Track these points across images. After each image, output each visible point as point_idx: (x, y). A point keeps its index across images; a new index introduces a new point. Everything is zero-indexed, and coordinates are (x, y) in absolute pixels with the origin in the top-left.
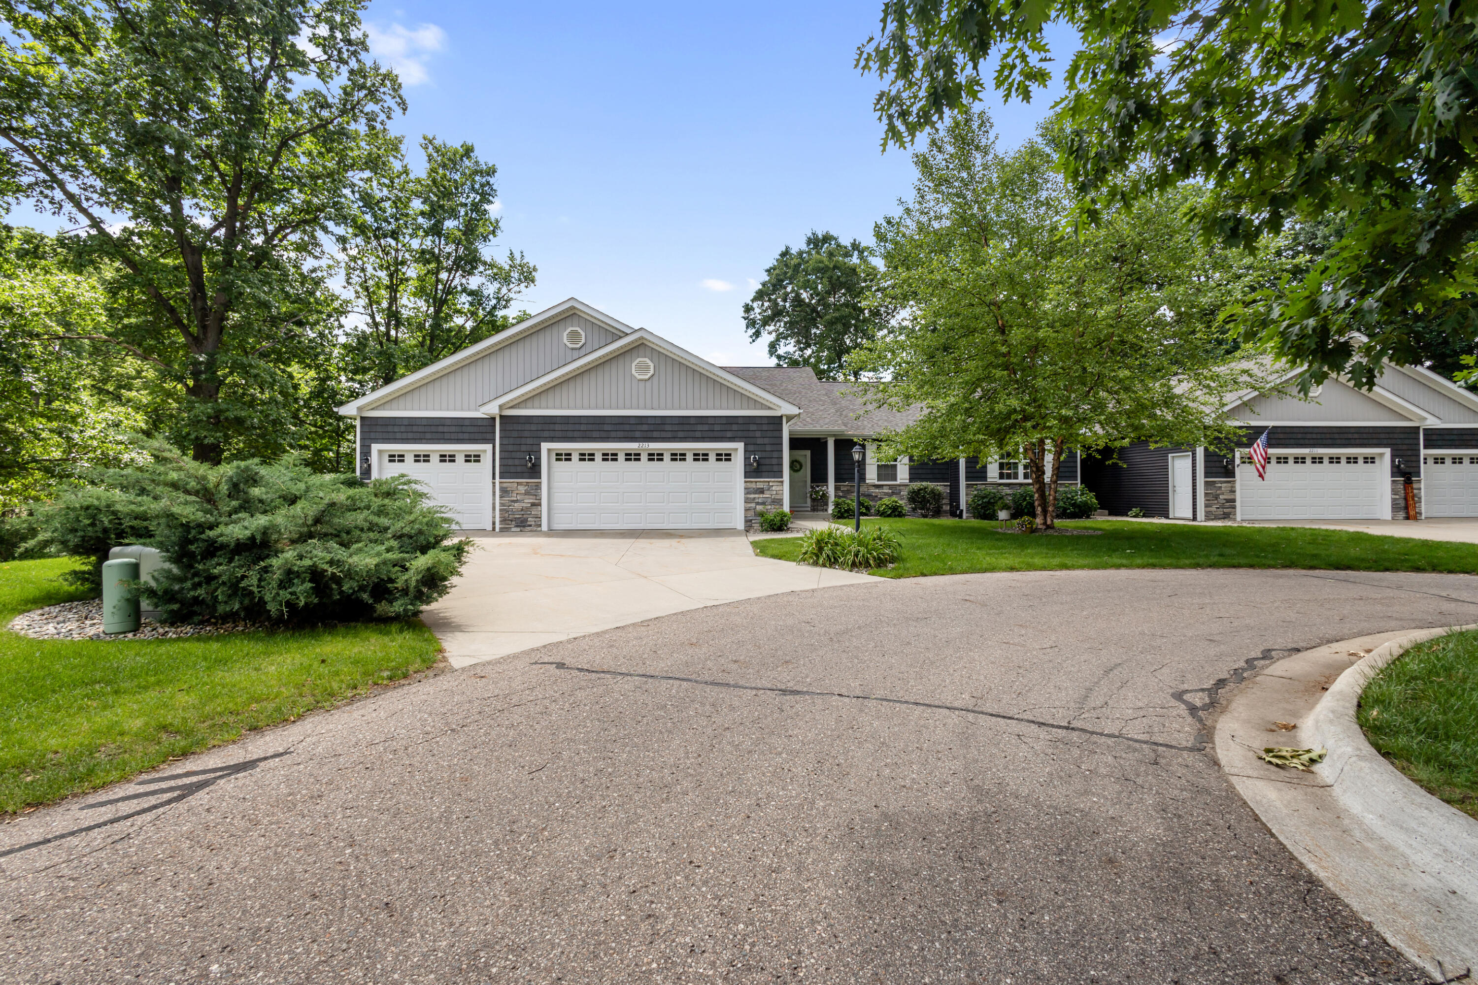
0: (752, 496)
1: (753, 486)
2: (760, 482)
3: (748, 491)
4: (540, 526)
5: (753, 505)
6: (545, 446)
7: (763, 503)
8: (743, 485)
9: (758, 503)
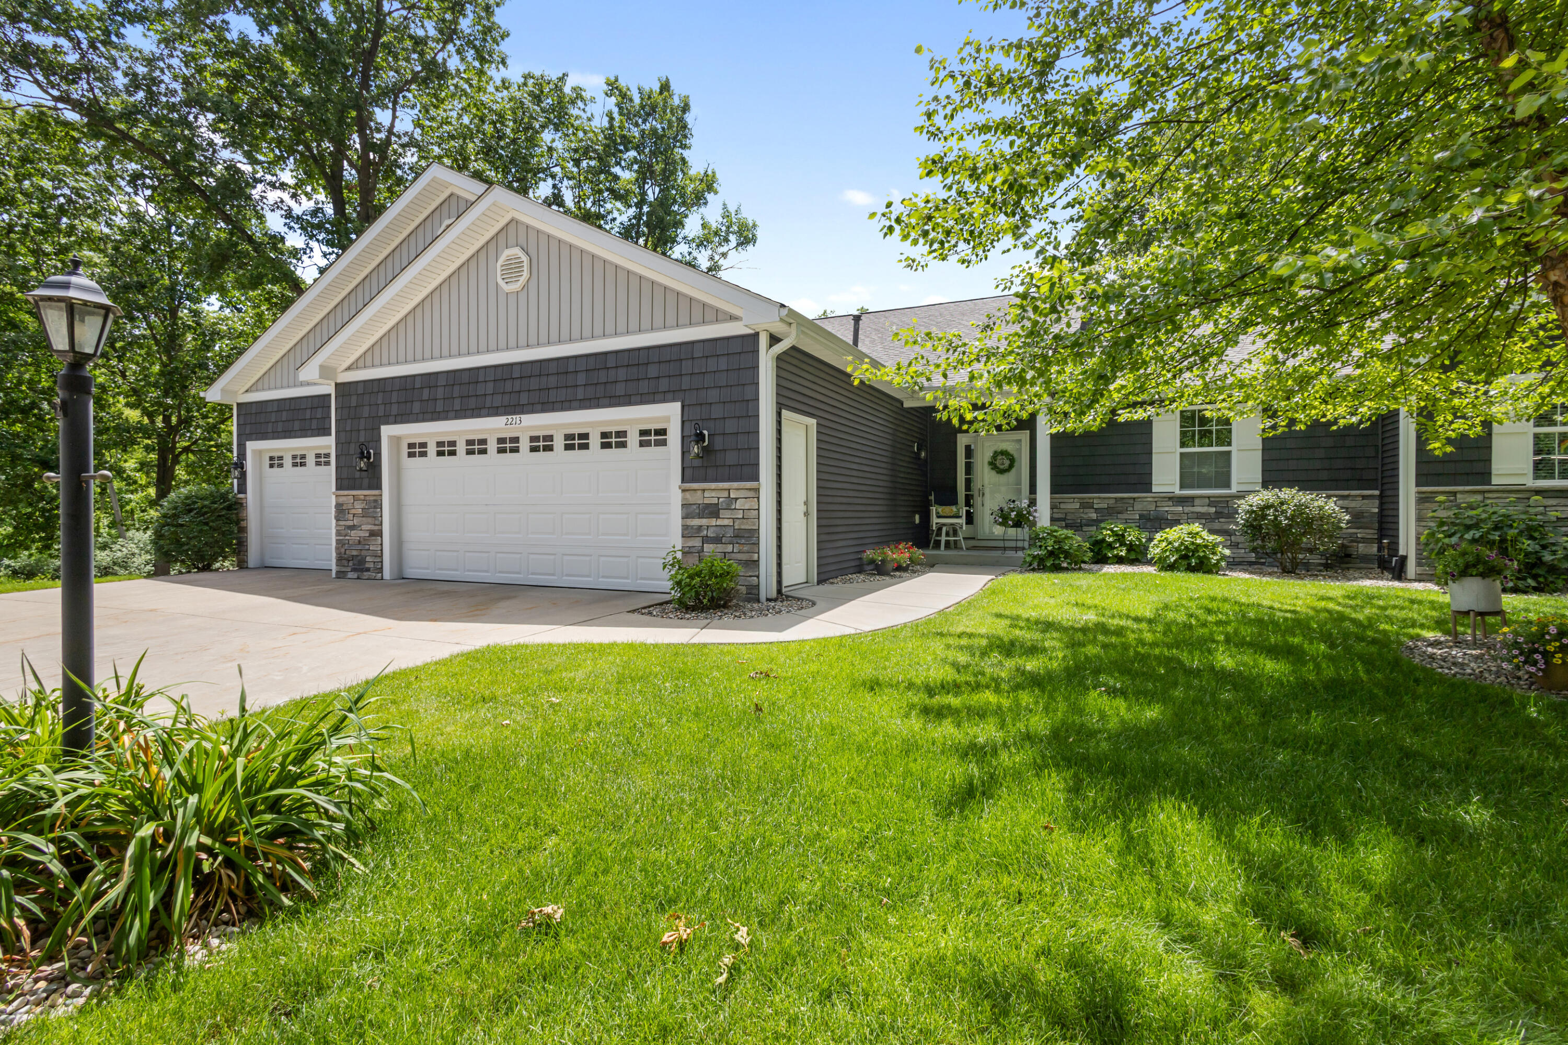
0: (696, 522)
1: (697, 498)
2: (713, 492)
3: (689, 511)
4: (381, 570)
5: (697, 543)
6: (387, 431)
7: (717, 540)
8: (676, 498)
9: (706, 540)
